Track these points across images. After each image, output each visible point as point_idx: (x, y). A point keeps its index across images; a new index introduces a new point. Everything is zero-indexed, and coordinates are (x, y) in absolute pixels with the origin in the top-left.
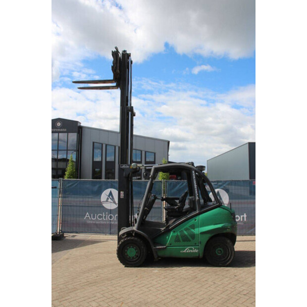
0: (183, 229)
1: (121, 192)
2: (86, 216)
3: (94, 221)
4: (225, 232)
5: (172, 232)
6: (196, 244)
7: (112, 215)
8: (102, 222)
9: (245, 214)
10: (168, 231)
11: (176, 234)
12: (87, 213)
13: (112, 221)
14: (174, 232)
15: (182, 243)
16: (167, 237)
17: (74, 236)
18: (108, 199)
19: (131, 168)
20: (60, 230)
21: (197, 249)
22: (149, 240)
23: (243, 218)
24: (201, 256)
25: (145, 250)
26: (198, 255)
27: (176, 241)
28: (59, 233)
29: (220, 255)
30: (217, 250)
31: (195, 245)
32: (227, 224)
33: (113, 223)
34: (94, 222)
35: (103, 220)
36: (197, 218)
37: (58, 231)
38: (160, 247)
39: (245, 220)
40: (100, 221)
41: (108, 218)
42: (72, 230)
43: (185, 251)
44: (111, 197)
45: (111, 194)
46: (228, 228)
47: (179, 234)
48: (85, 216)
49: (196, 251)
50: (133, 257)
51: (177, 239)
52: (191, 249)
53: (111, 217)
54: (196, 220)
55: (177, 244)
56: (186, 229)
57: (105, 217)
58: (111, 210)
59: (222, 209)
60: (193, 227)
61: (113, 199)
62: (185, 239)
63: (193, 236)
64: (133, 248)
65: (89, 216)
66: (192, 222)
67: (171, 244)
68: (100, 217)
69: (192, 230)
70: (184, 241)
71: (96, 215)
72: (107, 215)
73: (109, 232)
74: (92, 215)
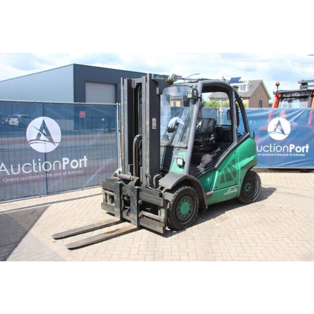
0: (226, 166)
5: (217, 172)
6: (236, 182)
7: (47, 162)
11: (221, 173)
13: (49, 172)
14: (220, 171)
15: (226, 184)
18: (39, 135)
19: (166, 80)
21: (237, 187)
24: (239, 195)
26: (236, 196)
27: (221, 183)
30: (246, 186)
33: (51, 175)
34: (17, 179)
35: (33, 173)
36: (237, 150)
38: (209, 193)
40: (28, 175)
41: (42, 167)
43: (227, 193)
44: (44, 131)
45: (44, 126)
47: (224, 173)
49: (236, 190)
50: (186, 215)
51: (222, 180)
52: (232, 189)
53: (46, 166)
54: (235, 154)
56: (229, 166)
58: (45, 153)
60: (234, 162)
61: (48, 134)
62: (229, 178)
63: (235, 173)
64: (186, 201)
65: (6, 170)
66: (233, 157)
67: (216, 187)
68: (27, 168)
69: (233, 166)
70: (228, 180)
71: (19, 165)
72: (40, 163)
73: (46, 192)
74: (12, 166)
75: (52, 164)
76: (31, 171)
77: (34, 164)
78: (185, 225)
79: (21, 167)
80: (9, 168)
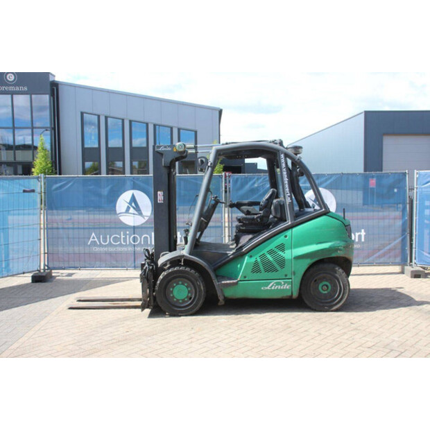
0: (265, 251)
1: (159, 193)
2: (91, 240)
3: (105, 246)
4: (334, 255)
5: (247, 258)
6: (286, 275)
7: (136, 235)
8: (119, 249)
9: (363, 230)
10: (240, 255)
11: (253, 260)
12: (93, 234)
13: (138, 246)
14: (251, 257)
15: (264, 275)
16: (239, 266)
17: (70, 275)
18: (128, 208)
19: (175, 150)
20: (45, 265)
21: (288, 283)
22: (210, 271)
23: (360, 236)
24: (295, 295)
25: (202, 288)
26: (289, 294)
27: (253, 271)
28: (44, 269)
29: (326, 292)
30: (320, 285)
31: (286, 277)
32: (338, 242)
33: (138, 249)
34: (106, 249)
35: (121, 245)
36: (288, 233)
37: (42, 267)
38: (228, 282)
39: (363, 240)
40: (116, 246)
41: (130, 240)
42: (66, 265)
43: (268, 288)
44: (133, 204)
45: (133, 199)
46: (340, 250)
47: (259, 260)
48: (89, 238)
49: (288, 287)
50: (183, 300)
51: (256, 269)
52: (280, 284)
53: (135, 239)
54: (286, 236)
55: (256, 276)
56: (271, 252)
57: (125, 239)
58: (134, 227)
59: (331, 218)
60: (282, 247)
61: (137, 208)
62: (269, 268)
63: (282, 263)
64: (183, 284)
65: (96, 239)
66: (280, 239)
67: (245, 277)
68: (116, 239)
69: (281, 253)
70: (267, 271)
71: (108, 236)
72: (128, 236)
73: (133, 265)
74: (101, 236)
75: (141, 238)
76: (119, 243)
77: (122, 237)
78: (181, 312)
79: (110, 238)
80: (99, 238)
